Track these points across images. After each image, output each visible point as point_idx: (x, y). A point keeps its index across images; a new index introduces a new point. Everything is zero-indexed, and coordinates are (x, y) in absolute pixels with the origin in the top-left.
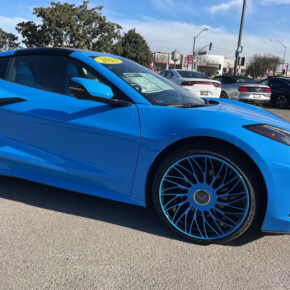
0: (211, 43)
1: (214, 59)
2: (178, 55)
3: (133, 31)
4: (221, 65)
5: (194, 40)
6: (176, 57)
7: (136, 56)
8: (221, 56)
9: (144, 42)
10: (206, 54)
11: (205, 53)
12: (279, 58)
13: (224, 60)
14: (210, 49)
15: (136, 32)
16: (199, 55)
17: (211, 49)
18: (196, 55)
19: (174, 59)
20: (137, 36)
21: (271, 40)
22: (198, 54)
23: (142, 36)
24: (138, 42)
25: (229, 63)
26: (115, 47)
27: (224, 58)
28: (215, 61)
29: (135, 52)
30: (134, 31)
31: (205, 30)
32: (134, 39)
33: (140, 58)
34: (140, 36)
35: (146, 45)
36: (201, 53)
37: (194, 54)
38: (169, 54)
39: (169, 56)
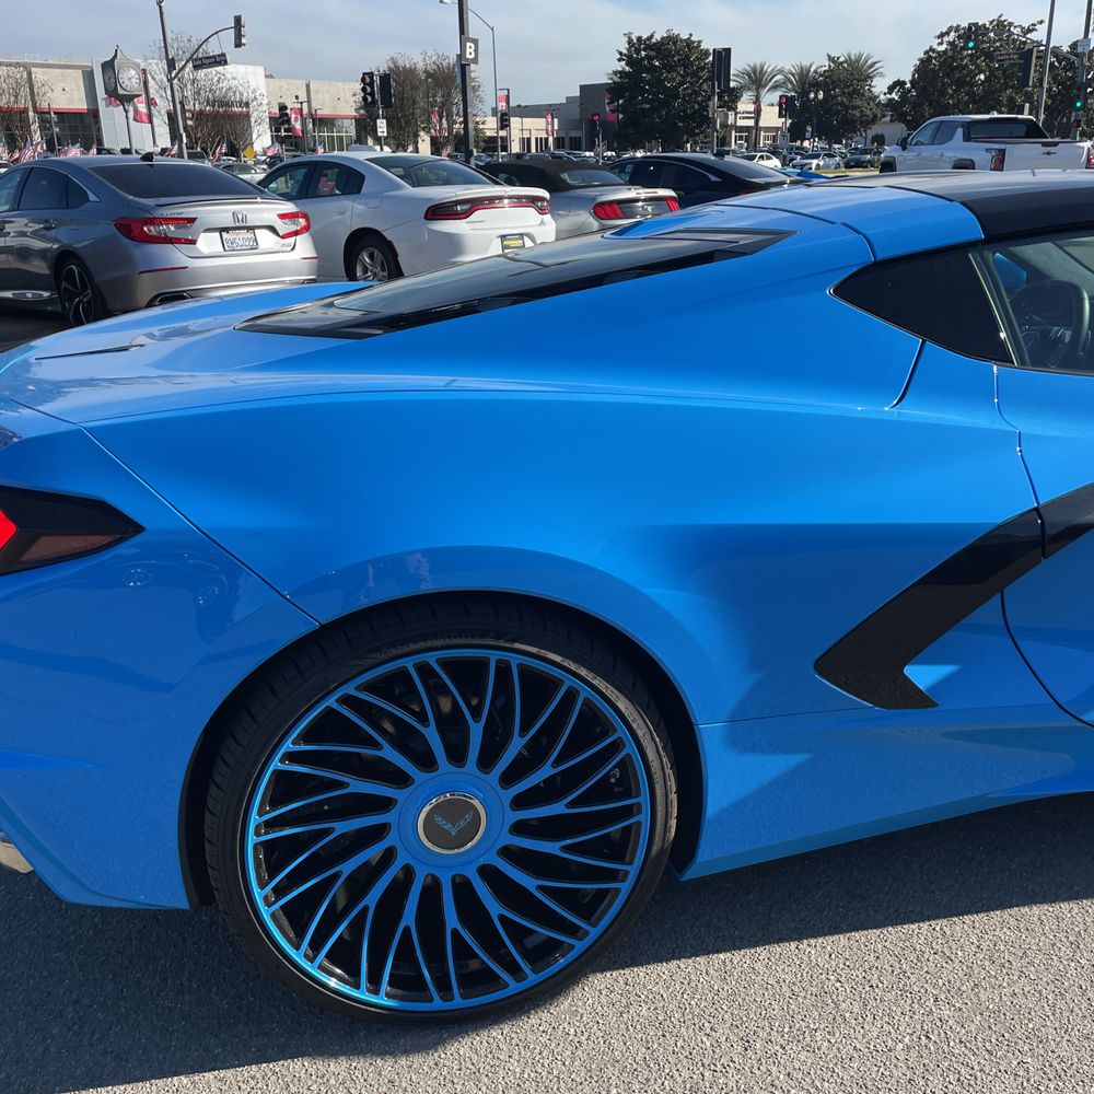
0: (238, 20)
1: (237, 82)
2: (133, 72)
6: (127, 82)
10: (225, 63)
11: (221, 60)
13: (266, 83)
14: (238, 44)
16: (196, 67)
17: (244, 41)
18: (181, 70)
19: (121, 92)
22: (190, 65)
25: (297, 97)
27: (266, 76)
28: (241, 89)
36: (201, 59)
37: (171, 64)
38: (27, 67)
39: (30, 74)
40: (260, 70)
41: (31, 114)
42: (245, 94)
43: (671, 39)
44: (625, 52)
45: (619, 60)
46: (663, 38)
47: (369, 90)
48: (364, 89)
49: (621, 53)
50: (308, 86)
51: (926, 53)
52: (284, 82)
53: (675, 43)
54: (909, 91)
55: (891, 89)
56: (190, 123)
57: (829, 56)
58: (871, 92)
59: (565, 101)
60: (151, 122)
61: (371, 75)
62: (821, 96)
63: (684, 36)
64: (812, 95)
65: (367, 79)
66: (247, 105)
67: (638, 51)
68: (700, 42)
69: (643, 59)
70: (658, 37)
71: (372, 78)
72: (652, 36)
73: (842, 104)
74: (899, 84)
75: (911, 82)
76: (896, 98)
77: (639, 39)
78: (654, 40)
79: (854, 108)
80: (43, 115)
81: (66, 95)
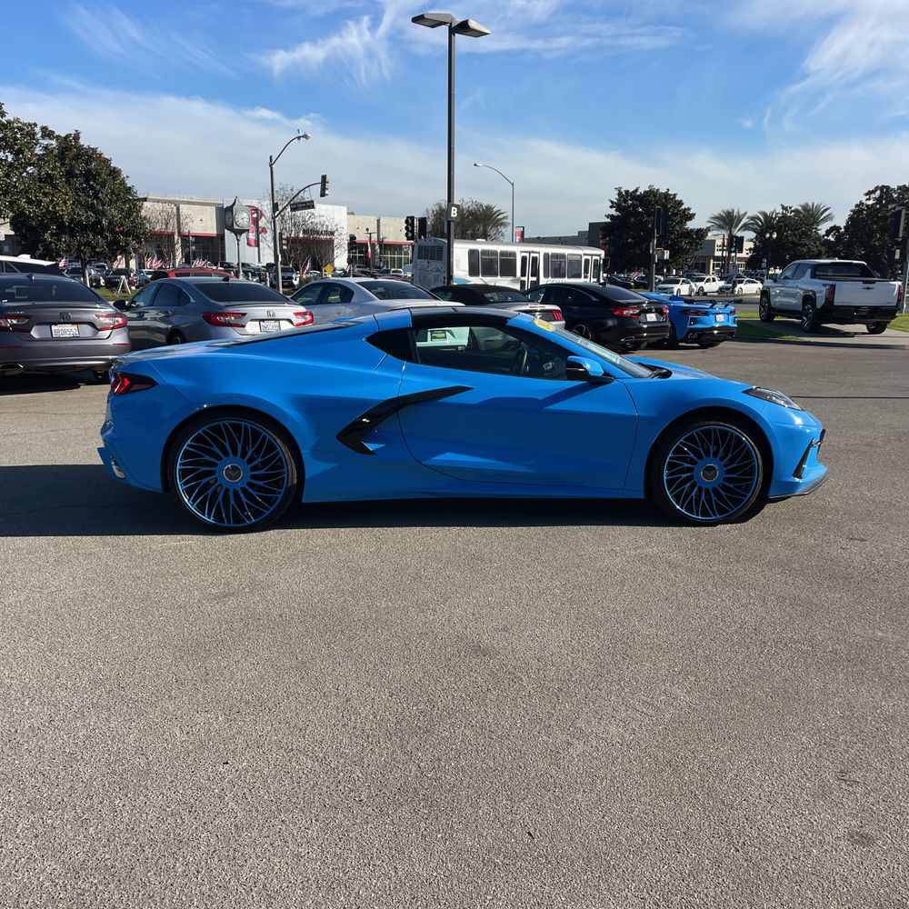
0: (324, 178)
1: (324, 218)
2: (245, 215)
3: (74, 139)
4: (355, 238)
5: (271, 165)
6: (240, 221)
7: (96, 218)
8: (337, 208)
9: (115, 173)
10: (313, 207)
11: (310, 205)
12: (495, 210)
13: (347, 218)
14: (323, 195)
15: (84, 142)
16: (294, 209)
17: (326, 192)
18: (282, 211)
19: (235, 227)
20: (90, 155)
21: (475, 165)
22: (289, 208)
23: (106, 156)
24: (95, 175)
25: (367, 230)
26: (46, 197)
27: (348, 214)
28: (327, 223)
29: (92, 207)
30: (77, 137)
31: (299, 138)
32: (80, 168)
33: (110, 223)
34: (101, 155)
35: (123, 183)
36: (296, 204)
37: (275, 207)
38: (177, 204)
39: (178, 209)
40: (344, 209)
41: (176, 237)
42: (330, 227)
43: (652, 193)
44: (615, 201)
45: (611, 207)
46: (645, 192)
47: (410, 228)
48: (407, 228)
49: (612, 202)
50: (378, 221)
51: (857, 206)
52: (360, 218)
53: (655, 196)
54: (844, 235)
55: (828, 233)
56: (285, 247)
57: (782, 206)
58: (817, 233)
59: (577, 235)
60: (258, 246)
61: (412, 218)
62: (775, 236)
63: (663, 190)
64: (768, 235)
65: (410, 221)
66: (332, 233)
67: (626, 201)
68: (675, 195)
69: (629, 207)
70: (641, 191)
71: (413, 221)
72: (637, 190)
73: (793, 242)
74: (835, 229)
75: (845, 227)
76: (832, 239)
77: (627, 192)
78: (638, 193)
79: (804, 245)
80: (185, 238)
81: (203, 223)
